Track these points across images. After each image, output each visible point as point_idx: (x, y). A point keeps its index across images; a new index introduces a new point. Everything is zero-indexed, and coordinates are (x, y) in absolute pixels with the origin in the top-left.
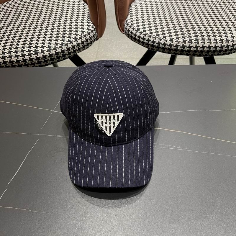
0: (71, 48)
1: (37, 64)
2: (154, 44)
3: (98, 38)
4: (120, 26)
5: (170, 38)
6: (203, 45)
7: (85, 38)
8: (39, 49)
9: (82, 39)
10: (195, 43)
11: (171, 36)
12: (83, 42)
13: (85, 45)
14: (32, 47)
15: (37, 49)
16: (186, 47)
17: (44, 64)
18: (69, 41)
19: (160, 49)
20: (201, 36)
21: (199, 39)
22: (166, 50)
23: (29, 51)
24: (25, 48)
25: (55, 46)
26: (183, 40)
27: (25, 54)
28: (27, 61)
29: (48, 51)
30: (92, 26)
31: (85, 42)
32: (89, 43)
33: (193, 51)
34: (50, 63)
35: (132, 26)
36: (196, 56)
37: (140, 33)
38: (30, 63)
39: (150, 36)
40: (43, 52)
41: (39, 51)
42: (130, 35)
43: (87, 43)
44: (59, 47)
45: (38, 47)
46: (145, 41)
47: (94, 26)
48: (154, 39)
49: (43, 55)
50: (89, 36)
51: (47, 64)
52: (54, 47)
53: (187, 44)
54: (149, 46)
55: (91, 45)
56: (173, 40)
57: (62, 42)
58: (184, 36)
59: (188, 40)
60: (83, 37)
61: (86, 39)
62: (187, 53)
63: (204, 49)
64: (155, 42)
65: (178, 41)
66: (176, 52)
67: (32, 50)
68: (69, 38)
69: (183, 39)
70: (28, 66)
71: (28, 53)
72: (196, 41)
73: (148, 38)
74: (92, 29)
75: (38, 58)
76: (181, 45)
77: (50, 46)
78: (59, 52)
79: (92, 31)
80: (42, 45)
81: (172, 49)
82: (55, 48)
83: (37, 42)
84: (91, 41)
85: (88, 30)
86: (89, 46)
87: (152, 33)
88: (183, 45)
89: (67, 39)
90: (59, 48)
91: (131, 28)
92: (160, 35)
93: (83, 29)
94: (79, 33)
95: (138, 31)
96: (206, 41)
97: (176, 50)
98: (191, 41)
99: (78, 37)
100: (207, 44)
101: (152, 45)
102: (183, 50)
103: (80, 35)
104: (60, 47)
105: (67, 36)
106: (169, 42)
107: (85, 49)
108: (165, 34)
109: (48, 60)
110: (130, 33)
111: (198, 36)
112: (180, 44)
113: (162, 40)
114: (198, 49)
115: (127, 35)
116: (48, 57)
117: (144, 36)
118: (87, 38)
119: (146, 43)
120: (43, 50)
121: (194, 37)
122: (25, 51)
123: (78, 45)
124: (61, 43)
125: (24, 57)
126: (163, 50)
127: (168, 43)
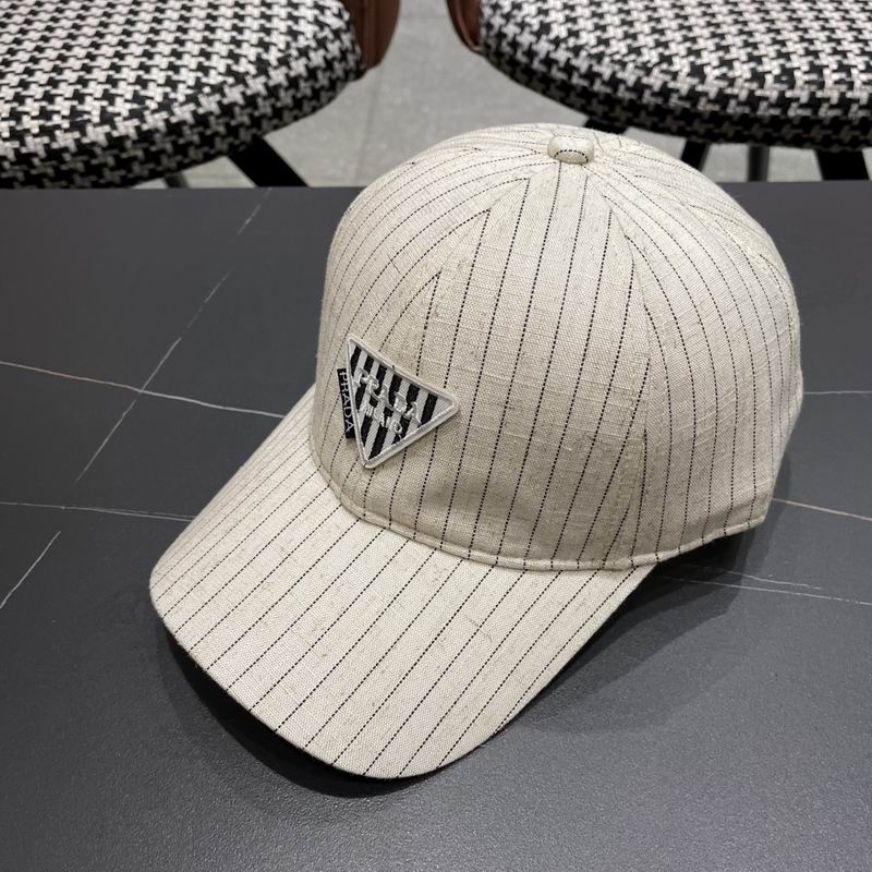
0: (242, 107)
1: (82, 175)
2: (616, 89)
3: (362, 67)
4: (460, 18)
5: (692, 64)
6: (843, 95)
7: (303, 61)
8: (92, 107)
9: (290, 68)
10: (806, 82)
11: (698, 53)
12: (293, 82)
13: (304, 97)
14: (61, 95)
15: (80, 108)
16: (763, 105)
17: (116, 176)
18: (229, 72)
19: (643, 114)
20: (835, 52)
21: (827, 66)
22: (669, 121)
23: (45, 114)
24: (29, 101)
25: (166, 95)
26: (753, 71)
27: (27, 127)
28: (36, 161)
29: (133, 114)
30: (336, 11)
31: (306, 80)
32: (322, 88)
33: (796, 122)
34: (146, 173)
35: (515, 12)
36: (808, 144)
37: (551, 42)
38: (50, 171)
39: (599, 57)
40: (107, 118)
41: (89, 113)
42: (507, 58)
43: (313, 88)
44: (181, 98)
45: (88, 99)
46: (575, 80)
47: (347, 8)
48: (617, 67)
49: (108, 135)
50: (322, 52)
51: (131, 176)
52: (159, 99)
53: (771, 91)
54: (594, 102)
55: (330, 100)
56: (707, 70)
57: (198, 79)
58: (756, 53)
59: (777, 71)
60: (297, 59)
61: (306, 66)
62: (770, 130)
63: (846, 112)
64: (623, 81)
65: (731, 74)
66: (719, 126)
67: (56, 108)
68: (230, 62)
69: (752, 65)
70: (41, 186)
71: (41, 122)
72: (814, 77)
73: (591, 66)
74: (336, 23)
75: (84, 150)
76: (743, 95)
77: (143, 93)
78: (183, 123)
79: (337, 33)
80: (106, 91)
81: (699, 115)
82: (166, 105)
83: (82, 73)
84: (330, 79)
85: (316, 28)
86: (323, 99)
87: (606, 42)
88: (752, 92)
89: (219, 64)
90: (182, 104)
91: (512, 21)
92: (644, 51)
93: (296, 19)
94: (279, 40)
95: (544, 37)
96: (858, 78)
97: (717, 119)
98: (787, 76)
99: (273, 56)
100: (861, 89)
101: (607, 95)
102: (753, 115)
103: (282, 46)
104: (190, 99)
105: (221, 49)
106: (689, 80)
107: (305, 115)
108: (666, 45)
109: (134, 158)
110: (504, 44)
111: (822, 55)
112: (736, 91)
113: (656, 71)
114: (824, 112)
115: (493, 58)
116: (134, 142)
117: (570, 55)
118: (312, 65)
119: (579, 90)
120: (110, 109)
121: (801, 56)
122: (27, 113)
123: (273, 91)
124: (191, 82)
125: (23, 144)
126: (655, 119)
127: (684, 84)
